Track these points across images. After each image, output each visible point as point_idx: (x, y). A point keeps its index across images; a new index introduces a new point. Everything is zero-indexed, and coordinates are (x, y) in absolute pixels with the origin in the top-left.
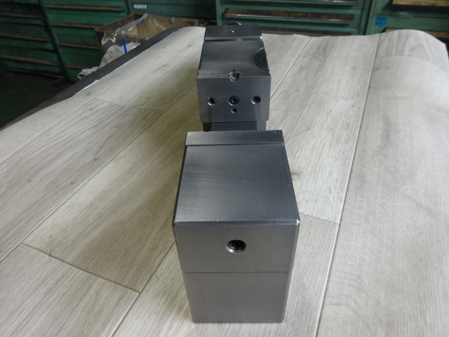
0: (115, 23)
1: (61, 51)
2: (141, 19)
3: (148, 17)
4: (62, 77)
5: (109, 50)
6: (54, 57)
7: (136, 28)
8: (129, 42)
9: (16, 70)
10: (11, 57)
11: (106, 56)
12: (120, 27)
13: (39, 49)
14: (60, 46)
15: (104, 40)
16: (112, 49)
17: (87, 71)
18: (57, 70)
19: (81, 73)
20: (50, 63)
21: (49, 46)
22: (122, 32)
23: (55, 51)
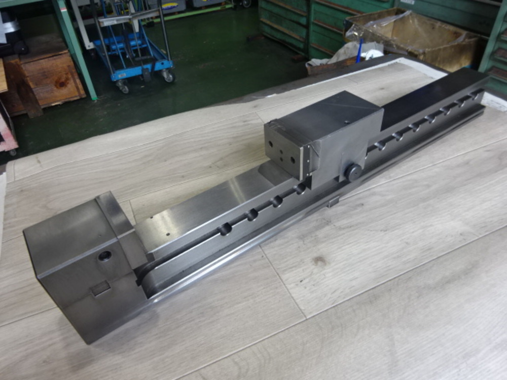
0: (371, 15)
1: (312, 28)
2: (401, 16)
3: (411, 14)
4: (303, 54)
5: (346, 46)
6: (304, 32)
7: (392, 25)
8: (372, 41)
9: (269, 36)
10: (268, 22)
11: (341, 51)
12: (374, 19)
13: (293, 21)
14: (314, 24)
15: (351, 31)
16: (349, 45)
17: (316, 62)
18: (301, 46)
20: (298, 38)
21: (303, 21)
22: (374, 27)
23: (307, 27)
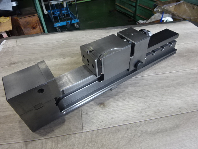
0: (165, 2)
1: (138, 7)
2: (179, 3)
3: (183, 2)
4: (133, 18)
5: (155, 15)
6: (134, 9)
7: (174, 7)
8: (167, 13)
11: (153, 17)
12: (167, 4)
13: (130, 4)
14: (138, 5)
15: (156, 9)
16: (157, 15)
17: (141, 22)
18: (132, 15)
19: (138, 22)
20: (131, 11)
21: (134, 4)
22: (166, 7)
23: (135, 7)
